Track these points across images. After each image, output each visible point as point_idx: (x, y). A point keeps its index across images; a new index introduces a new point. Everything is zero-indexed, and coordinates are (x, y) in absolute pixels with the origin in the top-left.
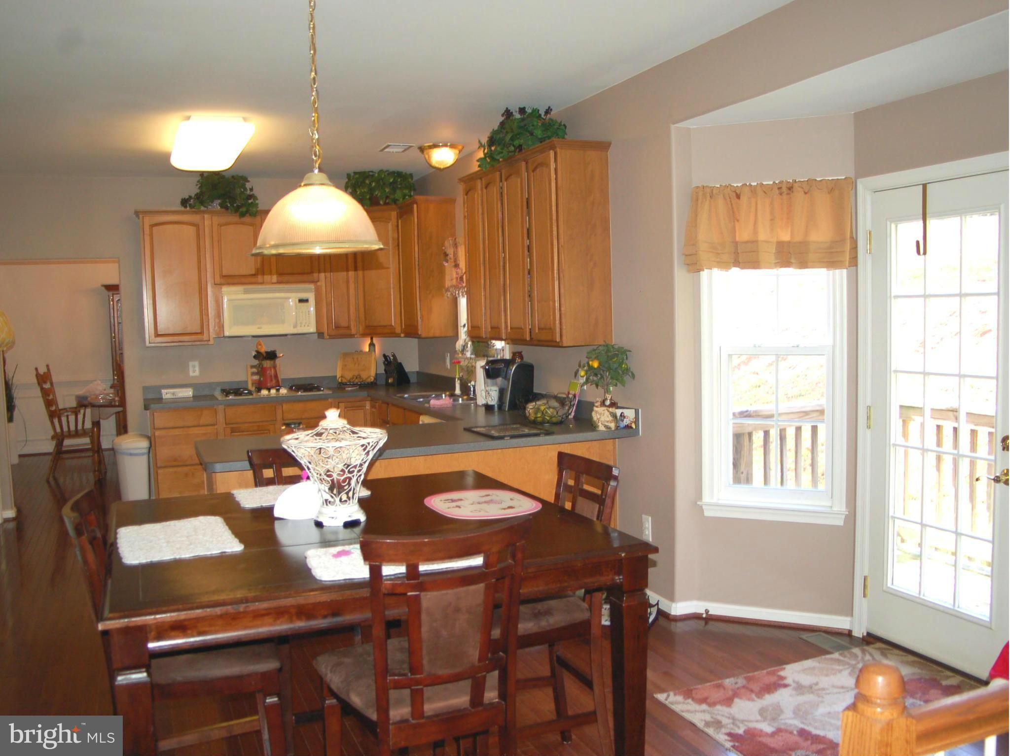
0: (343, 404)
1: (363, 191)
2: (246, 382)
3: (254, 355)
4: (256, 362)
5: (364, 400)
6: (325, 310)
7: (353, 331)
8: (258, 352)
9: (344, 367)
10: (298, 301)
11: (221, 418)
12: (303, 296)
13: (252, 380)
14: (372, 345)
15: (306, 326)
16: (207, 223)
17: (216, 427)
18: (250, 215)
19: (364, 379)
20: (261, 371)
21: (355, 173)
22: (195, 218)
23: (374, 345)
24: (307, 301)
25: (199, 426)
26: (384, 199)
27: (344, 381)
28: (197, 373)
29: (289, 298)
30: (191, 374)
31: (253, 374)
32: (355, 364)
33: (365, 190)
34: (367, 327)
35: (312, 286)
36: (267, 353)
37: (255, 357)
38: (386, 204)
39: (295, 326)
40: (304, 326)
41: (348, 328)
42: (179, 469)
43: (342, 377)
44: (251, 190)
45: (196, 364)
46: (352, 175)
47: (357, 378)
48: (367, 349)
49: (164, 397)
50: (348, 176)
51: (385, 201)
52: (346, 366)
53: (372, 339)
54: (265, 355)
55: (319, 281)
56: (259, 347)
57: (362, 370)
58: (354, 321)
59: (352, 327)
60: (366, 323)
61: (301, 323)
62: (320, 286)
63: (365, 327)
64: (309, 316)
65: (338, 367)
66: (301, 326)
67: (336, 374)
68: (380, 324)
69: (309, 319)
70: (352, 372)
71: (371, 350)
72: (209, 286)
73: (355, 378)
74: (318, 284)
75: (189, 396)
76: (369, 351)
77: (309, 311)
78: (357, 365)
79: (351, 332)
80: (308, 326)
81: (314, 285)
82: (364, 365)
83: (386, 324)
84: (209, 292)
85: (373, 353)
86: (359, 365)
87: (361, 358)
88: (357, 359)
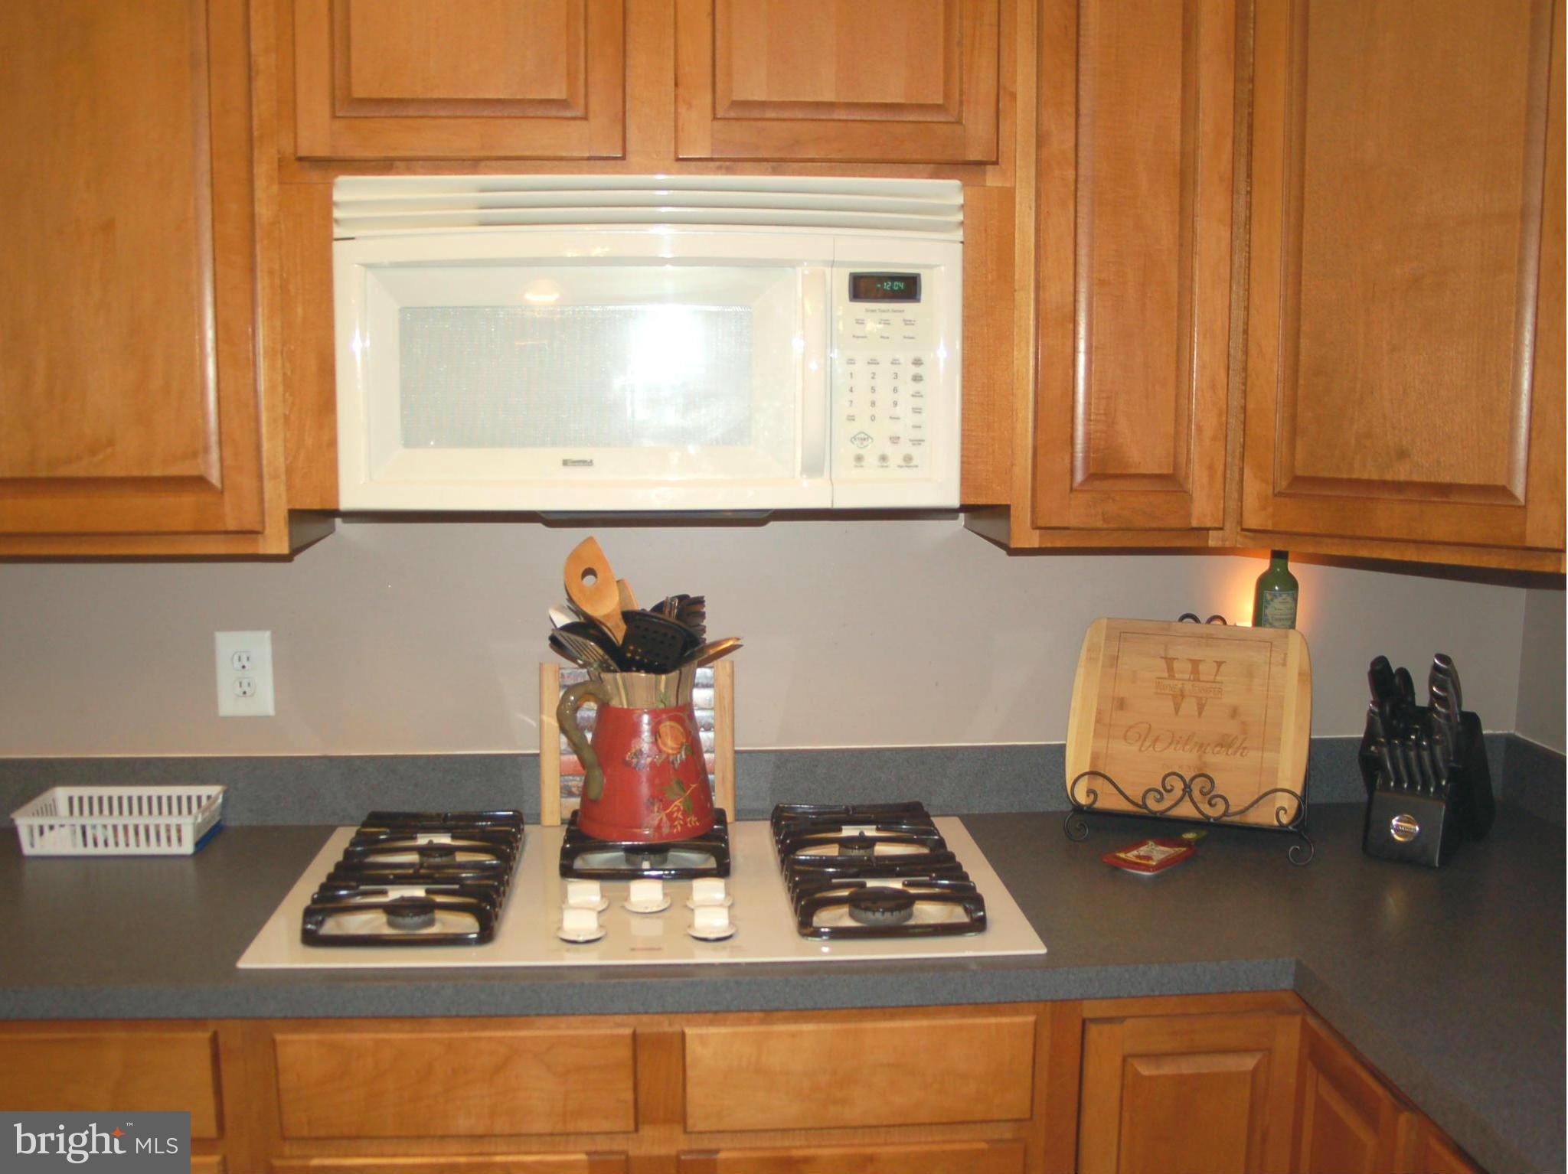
6: (1024, 358)
7: (1203, 509)
9: (1114, 709)
10: (845, 288)
12: (886, 253)
14: (1275, 587)
15: (895, 459)
19: (1237, 803)
24: (906, 288)
27: (1110, 801)
28: (264, 701)
29: (786, 266)
30: (229, 705)
32: (1179, 698)
34: (1306, 484)
35: (949, 192)
40: (882, 459)
41: (1171, 482)
43: (1093, 774)
45: (256, 646)
47: (1187, 789)
48: (1242, 613)
49: (27, 849)
52: (1121, 704)
54: (618, 632)
55: (995, 162)
56: (588, 581)
57: (1224, 743)
58: (1214, 438)
59: (1198, 480)
60: (1293, 454)
61: (863, 438)
62: (1007, 197)
63: (1284, 484)
64: (917, 395)
65: (1076, 703)
66: (859, 458)
67: (1061, 749)
68: (1402, 472)
69: (917, 411)
70: (1159, 746)
71: (1269, 612)
72: (263, 170)
73: (1178, 792)
74: (993, 179)
75: (175, 849)
76: (1259, 619)
77: (917, 362)
78: (1189, 706)
79: (1188, 515)
80: (908, 459)
81: (956, 183)
82: (1234, 712)
83: (1445, 478)
84: (264, 211)
85: (1294, 639)
86: (1201, 708)
87: (1219, 664)
88: (1195, 671)
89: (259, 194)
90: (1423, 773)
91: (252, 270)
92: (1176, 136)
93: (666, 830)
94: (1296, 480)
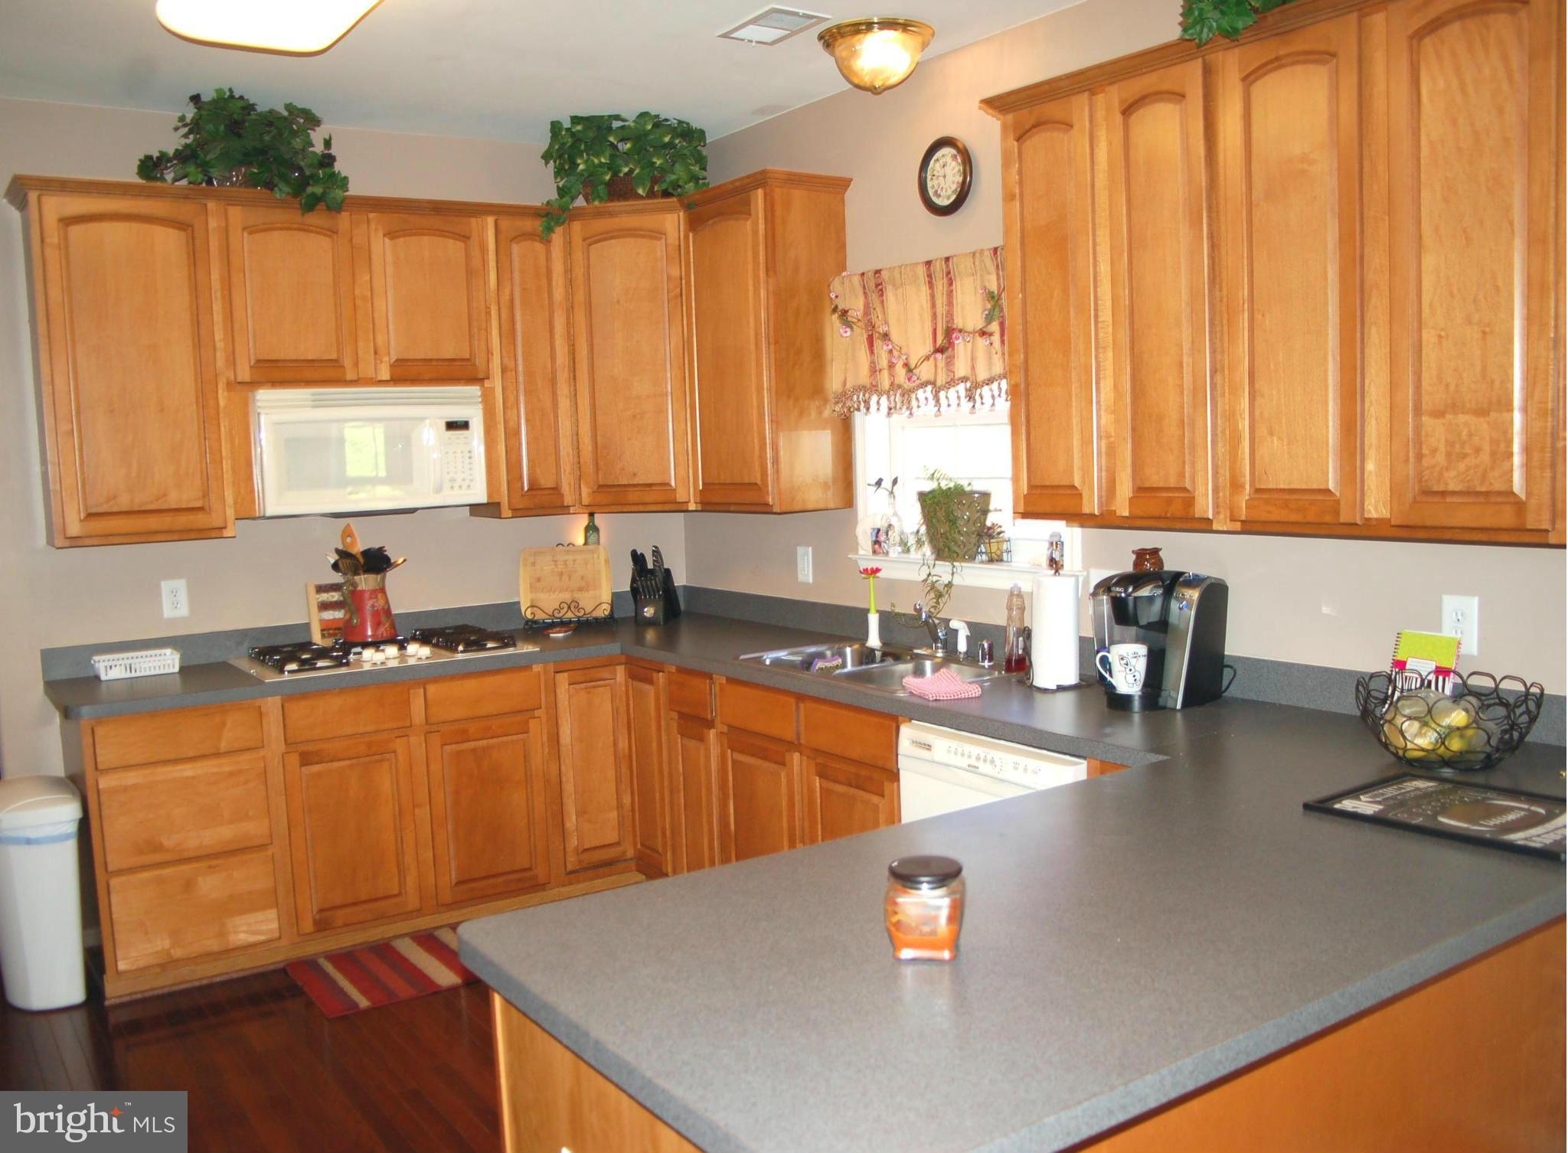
0: (566, 675)
1: (596, 161)
2: (307, 627)
3: (332, 561)
4: (337, 578)
5: (610, 663)
6: (501, 448)
7: (568, 499)
8: (343, 554)
9: (536, 583)
10: (443, 426)
11: (273, 728)
12: (457, 414)
13: (322, 621)
14: (591, 529)
15: (464, 487)
16: (213, 223)
17: (262, 753)
18: (329, 208)
19: (586, 610)
20: (353, 601)
21: (575, 120)
22: (184, 210)
23: (596, 530)
24: (464, 425)
25: (217, 755)
26: (648, 185)
27: (540, 616)
28: (183, 611)
29: (422, 419)
31: (324, 606)
32: (561, 575)
33: (603, 160)
34: (602, 488)
35: (475, 390)
36: (367, 553)
37: (335, 567)
38: (651, 194)
39: (439, 490)
40: (460, 487)
41: (556, 490)
42: (167, 871)
43: (532, 606)
44: (328, 143)
45: (181, 585)
46: (567, 124)
47: (569, 608)
48: (579, 539)
49: (103, 677)
50: (555, 127)
51: (652, 188)
52: (539, 580)
53: (591, 515)
54: (360, 559)
55: (488, 378)
56: (349, 540)
57: (580, 589)
58: (570, 473)
59: (566, 489)
60: (598, 478)
61: (453, 480)
62: (493, 389)
63: (595, 488)
64: (470, 463)
65: (521, 581)
66: (452, 487)
67: (519, 603)
68: (636, 481)
69: (470, 469)
70: (556, 593)
71: (590, 541)
72: (221, 386)
73: (566, 609)
74: (487, 384)
75: (172, 670)
76: (586, 544)
77: (470, 452)
78: (565, 578)
79: (563, 502)
80: (469, 486)
81: (478, 388)
82: (582, 578)
83: (650, 482)
84: (222, 403)
85: (601, 549)
86: (570, 577)
87: (574, 561)
88: (565, 565)
89: (220, 396)
90: (653, 590)
91: (219, 427)
92: (549, 365)
93: (385, 635)
94: (600, 486)
